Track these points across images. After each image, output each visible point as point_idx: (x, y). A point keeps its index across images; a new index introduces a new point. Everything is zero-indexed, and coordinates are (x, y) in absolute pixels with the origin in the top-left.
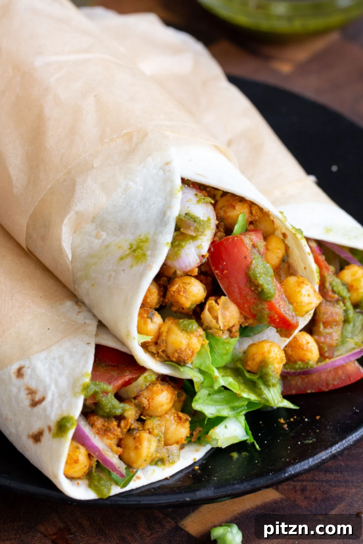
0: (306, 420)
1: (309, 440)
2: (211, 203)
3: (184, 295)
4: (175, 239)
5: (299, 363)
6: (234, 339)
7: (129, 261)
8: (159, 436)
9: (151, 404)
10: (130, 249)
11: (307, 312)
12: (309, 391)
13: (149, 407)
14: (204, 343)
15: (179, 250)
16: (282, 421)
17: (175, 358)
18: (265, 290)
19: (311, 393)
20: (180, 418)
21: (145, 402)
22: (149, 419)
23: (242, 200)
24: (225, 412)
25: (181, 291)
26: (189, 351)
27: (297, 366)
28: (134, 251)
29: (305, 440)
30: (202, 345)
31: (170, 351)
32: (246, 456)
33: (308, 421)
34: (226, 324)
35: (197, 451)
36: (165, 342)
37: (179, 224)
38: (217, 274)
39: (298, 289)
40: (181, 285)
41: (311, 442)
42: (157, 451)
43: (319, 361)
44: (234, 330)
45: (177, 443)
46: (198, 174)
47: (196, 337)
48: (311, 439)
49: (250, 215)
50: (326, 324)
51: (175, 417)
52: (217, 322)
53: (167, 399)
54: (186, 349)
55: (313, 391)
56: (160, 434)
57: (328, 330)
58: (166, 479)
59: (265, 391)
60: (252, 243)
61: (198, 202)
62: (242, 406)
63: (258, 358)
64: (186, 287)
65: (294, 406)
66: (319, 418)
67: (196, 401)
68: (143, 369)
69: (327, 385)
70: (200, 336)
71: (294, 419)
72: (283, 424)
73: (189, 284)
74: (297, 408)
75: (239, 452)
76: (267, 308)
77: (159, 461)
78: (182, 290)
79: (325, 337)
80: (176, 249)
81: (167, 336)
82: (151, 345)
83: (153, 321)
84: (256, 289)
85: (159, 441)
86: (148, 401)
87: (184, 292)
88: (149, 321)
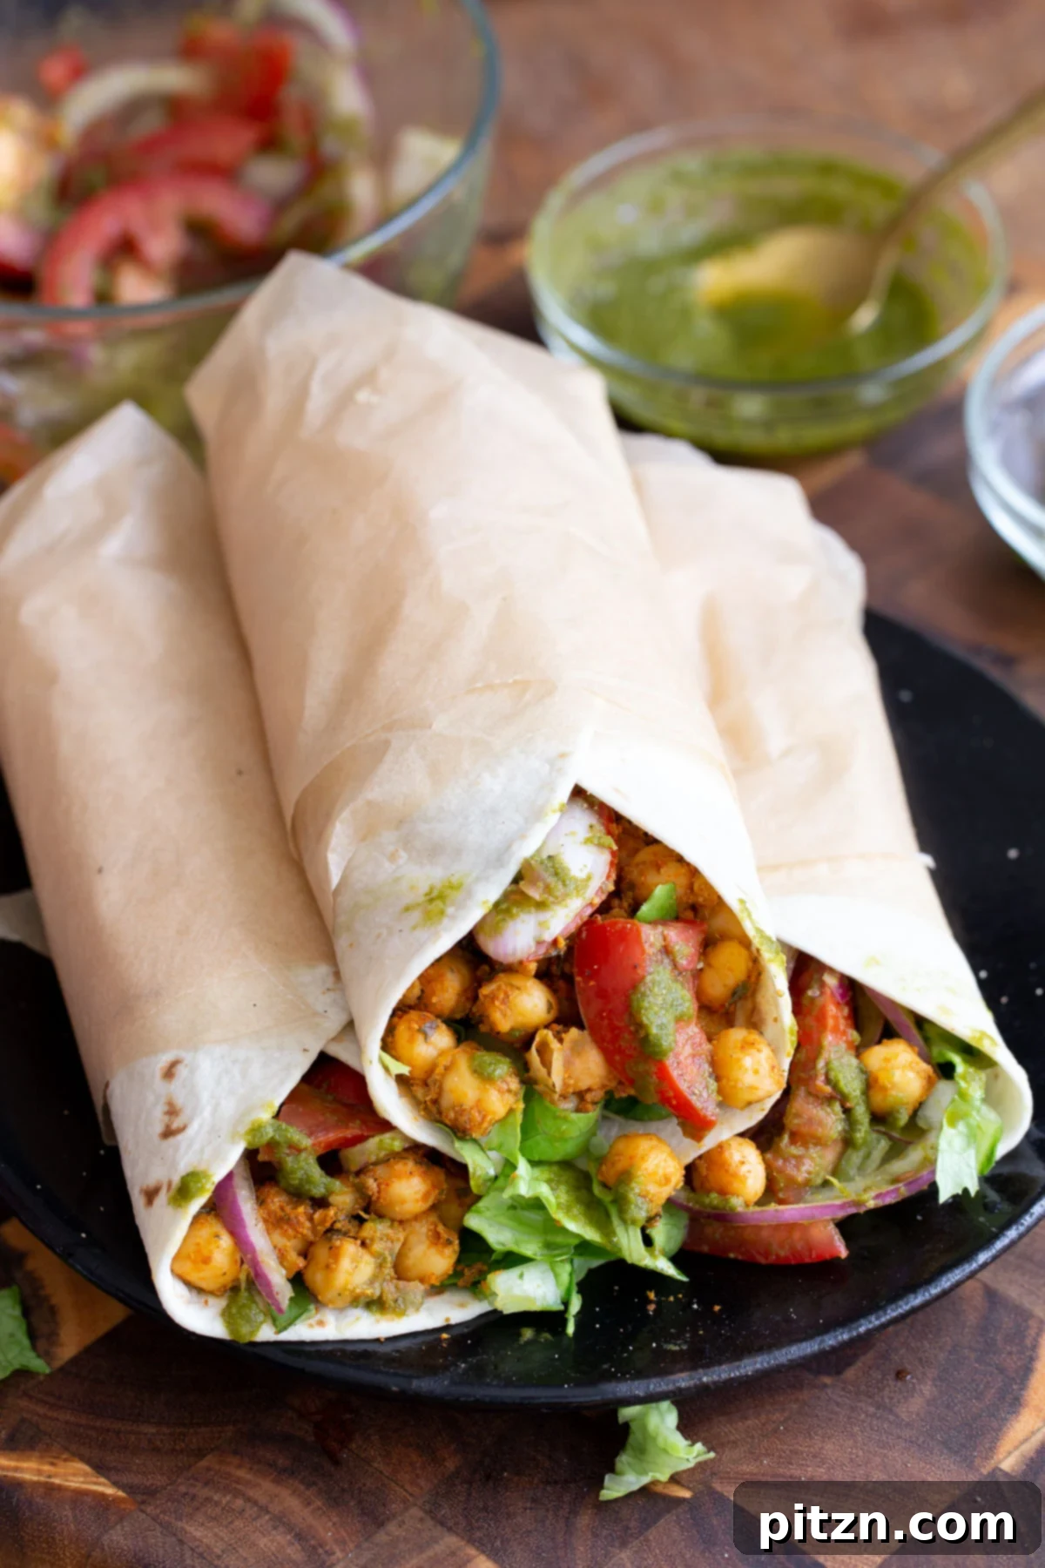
0: (695, 1306)
1: (675, 1344)
2: (610, 848)
3: (503, 1007)
4: (506, 896)
5: (714, 1195)
6: (581, 1115)
7: (416, 915)
8: (382, 1258)
9: (383, 1194)
10: (426, 895)
11: (749, 1104)
12: (732, 1255)
13: (378, 1198)
14: (514, 1106)
15: (504, 920)
16: (652, 1295)
17: (450, 1120)
18: (651, 1038)
19: (735, 1261)
20: (437, 1236)
21: (371, 1184)
22: (373, 1221)
23: (680, 859)
24: (529, 1249)
25: (497, 998)
26: (477, 1114)
27: (707, 1201)
28: (431, 900)
29: (669, 1342)
30: (511, 1111)
31: (446, 1102)
32: (546, 1340)
33: (697, 1311)
34: (572, 1082)
35: (462, 1305)
36: (438, 1084)
37: (523, 872)
38: (579, 983)
39: (737, 1054)
40: (503, 987)
41: (677, 1348)
42: (371, 1282)
43: (760, 1203)
44: (589, 1097)
45: (422, 1280)
46: (617, 790)
47: (500, 1091)
48: (679, 1345)
49: (689, 891)
50: (795, 1137)
51: (429, 1230)
52: (549, 1074)
53: (416, 1193)
54: (472, 1108)
55: (740, 1257)
56: (387, 1253)
57: (795, 1150)
58: (377, 1340)
59: (619, 1230)
60: (663, 943)
61: (588, 841)
62: (567, 1246)
63: (620, 1166)
64: (510, 993)
65: (679, 1274)
66: (720, 1310)
67: (478, 1212)
68: (386, 1126)
69: (767, 1254)
70: (509, 1091)
71: (676, 1298)
72: (651, 1302)
73: (518, 988)
74: (684, 1279)
75: (538, 1332)
76: (656, 1073)
77: (376, 1304)
78: (502, 996)
79: (786, 1160)
80: (500, 917)
81: (443, 1076)
82: (417, 1085)
83: (428, 1040)
84: (637, 1031)
85: (380, 1266)
86: (379, 1186)
87: (503, 1002)
88: (420, 1038)
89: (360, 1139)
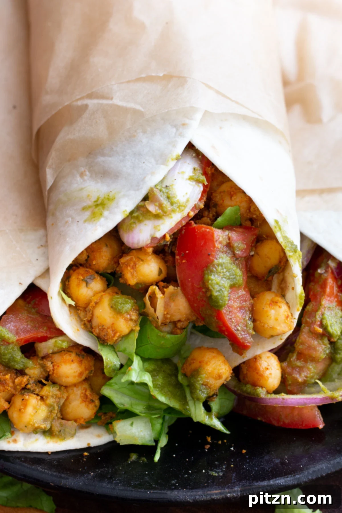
0: (232, 449)
1: (216, 472)
2: (204, 184)
3: (132, 271)
4: (138, 208)
5: (249, 386)
6: (172, 336)
7: (88, 214)
8: (52, 407)
9: (55, 372)
10: (95, 201)
11: (272, 336)
12: (259, 419)
13: (53, 373)
14: (134, 328)
15: (134, 223)
16: (209, 439)
17: (96, 333)
20: (86, 397)
21: (49, 364)
22: (49, 385)
23: (244, 192)
24: (138, 409)
25: (130, 266)
26: (111, 332)
27: (245, 389)
28: (97, 205)
29: (212, 470)
30: (132, 331)
31: (95, 322)
32: (143, 461)
33: (232, 451)
34: (169, 316)
35: (99, 436)
36: (91, 312)
37: (149, 194)
38: (177, 259)
39: (267, 308)
40: (134, 259)
41: (216, 475)
42: (45, 420)
43: (277, 392)
44: (179, 325)
45: (76, 421)
47: (126, 320)
48: (218, 473)
50: (301, 356)
51: (82, 393)
52: (155, 311)
53: (74, 372)
54: (108, 328)
55: (263, 421)
56: (55, 405)
57: (299, 363)
58: (47, 453)
59: (191, 403)
60: (228, 241)
61: (191, 179)
62: (160, 409)
63: (194, 366)
64: (137, 263)
65: (226, 430)
66: (245, 453)
67: (110, 385)
68: (60, 333)
69: (278, 421)
70: (131, 320)
71: (223, 442)
72: (208, 443)
73: (142, 260)
74: (228, 432)
75: (140, 456)
76: (216, 316)
77: (48, 433)
78: (132, 264)
79: (293, 368)
80: (132, 221)
81: (94, 307)
82: (81, 310)
83: (88, 286)
84: (206, 292)
85: (51, 412)
86: (53, 366)
87: (133, 268)
88: (84, 284)
89: (44, 339)
